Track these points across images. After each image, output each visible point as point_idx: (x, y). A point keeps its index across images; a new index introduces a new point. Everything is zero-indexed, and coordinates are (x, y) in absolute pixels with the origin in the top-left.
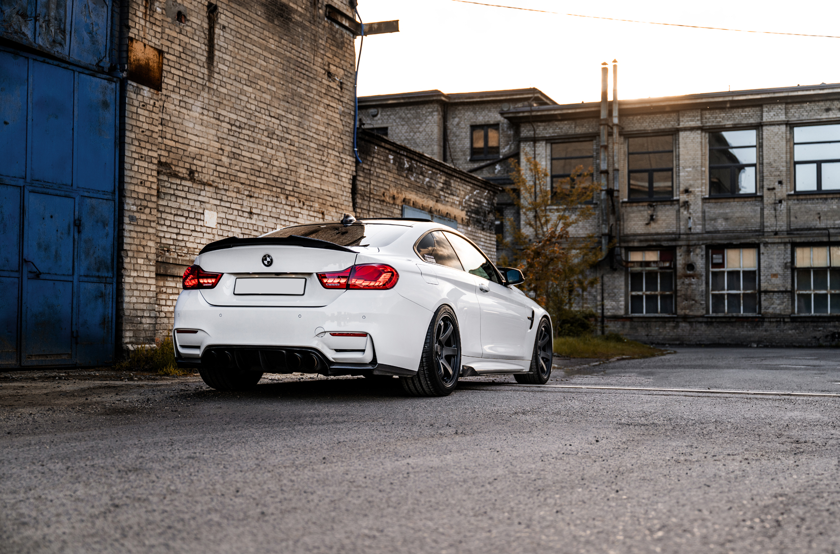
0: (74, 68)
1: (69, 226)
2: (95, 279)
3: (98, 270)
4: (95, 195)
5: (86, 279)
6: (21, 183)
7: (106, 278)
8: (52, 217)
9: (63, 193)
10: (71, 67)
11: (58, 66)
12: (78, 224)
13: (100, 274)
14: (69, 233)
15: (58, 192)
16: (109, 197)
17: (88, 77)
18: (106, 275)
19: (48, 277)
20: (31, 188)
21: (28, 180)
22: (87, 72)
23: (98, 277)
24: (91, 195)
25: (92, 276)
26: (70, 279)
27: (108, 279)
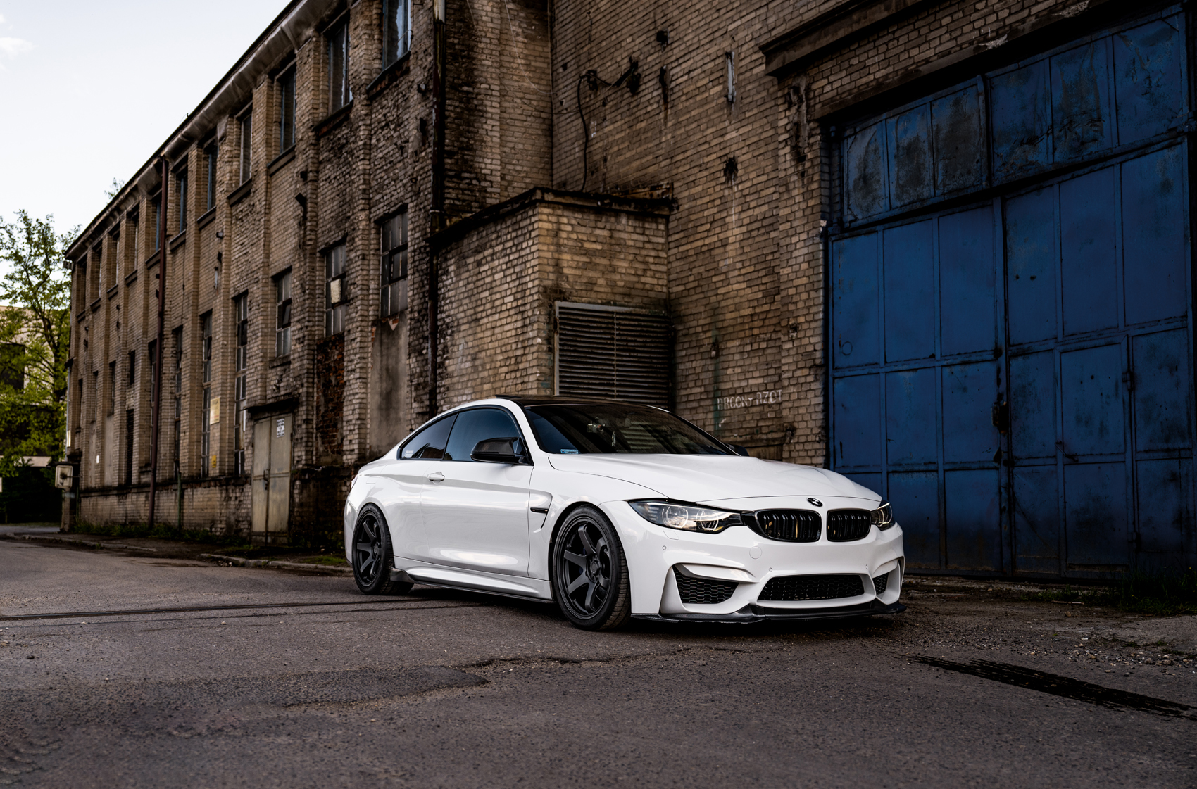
0: (1113, 161)
1: (1117, 385)
2: (1161, 455)
3: (1167, 441)
4: (1153, 329)
5: (1146, 456)
6: (1051, 344)
7: (1180, 450)
8: (1092, 377)
9: (1102, 342)
10: (1108, 163)
11: (1091, 171)
12: (1131, 378)
13: (1170, 446)
14: (1117, 394)
15: (1097, 342)
16: (1178, 324)
17: (1137, 160)
18: (1181, 446)
19: (1089, 459)
20: (1062, 348)
21: (1060, 339)
22: (1132, 156)
23: (1168, 450)
24: (1147, 330)
25: (1158, 451)
26: (1120, 458)
27: (1183, 452)
